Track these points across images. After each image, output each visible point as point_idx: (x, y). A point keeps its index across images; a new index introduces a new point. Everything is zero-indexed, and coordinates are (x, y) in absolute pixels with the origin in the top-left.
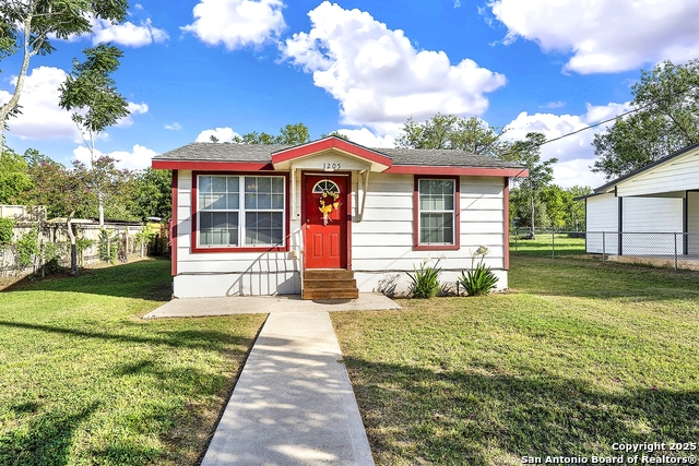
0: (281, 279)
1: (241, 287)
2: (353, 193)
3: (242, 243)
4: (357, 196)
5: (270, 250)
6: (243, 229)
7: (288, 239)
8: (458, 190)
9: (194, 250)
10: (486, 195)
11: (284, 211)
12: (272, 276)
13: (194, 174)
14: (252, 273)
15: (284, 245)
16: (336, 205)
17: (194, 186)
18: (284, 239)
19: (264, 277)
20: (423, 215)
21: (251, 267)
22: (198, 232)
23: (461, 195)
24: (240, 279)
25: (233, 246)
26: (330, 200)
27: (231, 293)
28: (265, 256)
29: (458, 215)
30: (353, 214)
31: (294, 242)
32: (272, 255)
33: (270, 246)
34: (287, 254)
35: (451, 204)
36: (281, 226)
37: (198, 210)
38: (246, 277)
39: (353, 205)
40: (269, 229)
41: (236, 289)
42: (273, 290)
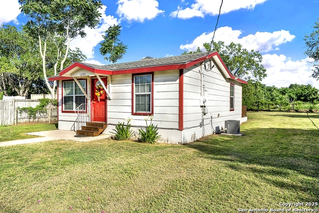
6: (74, 103)
7: (86, 108)
8: (153, 81)
9: (62, 111)
10: (169, 82)
15: (85, 111)
16: (102, 92)
17: (62, 86)
20: (137, 96)
21: (77, 119)
22: (63, 105)
24: (74, 124)
25: (72, 110)
29: (153, 96)
31: (89, 109)
32: (83, 114)
33: (82, 110)
34: (87, 114)
37: (63, 96)
41: (73, 128)
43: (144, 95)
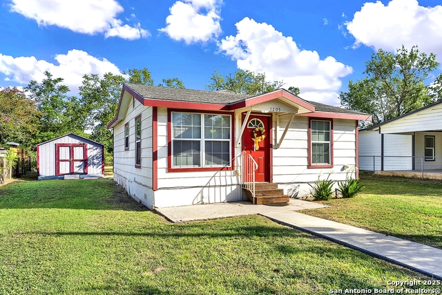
0: (229, 190)
1: (202, 197)
2: (273, 129)
3: (203, 164)
4: (276, 131)
5: (222, 169)
6: (204, 154)
7: (233, 161)
8: (332, 128)
9: (170, 170)
10: (347, 132)
11: (230, 140)
12: (223, 188)
13: (169, 110)
14: (209, 186)
15: (231, 166)
16: (264, 137)
17: (169, 120)
18: (231, 161)
19: (217, 189)
20: (314, 144)
21: (209, 182)
22: (172, 156)
23: (334, 131)
24: (202, 192)
25: (197, 167)
26: (259, 134)
27: (195, 202)
28: (218, 174)
29: (332, 145)
30: (273, 144)
31: (237, 163)
32: (223, 173)
33: (222, 166)
34: (232, 172)
35: (328, 137)
36: (229, 152)
37: (172, 139)
38: (206, 190)
39: (274, 137)
40: (221, 154)
41: (199, 199)
42: (224, 199)
43: (321, 145)
